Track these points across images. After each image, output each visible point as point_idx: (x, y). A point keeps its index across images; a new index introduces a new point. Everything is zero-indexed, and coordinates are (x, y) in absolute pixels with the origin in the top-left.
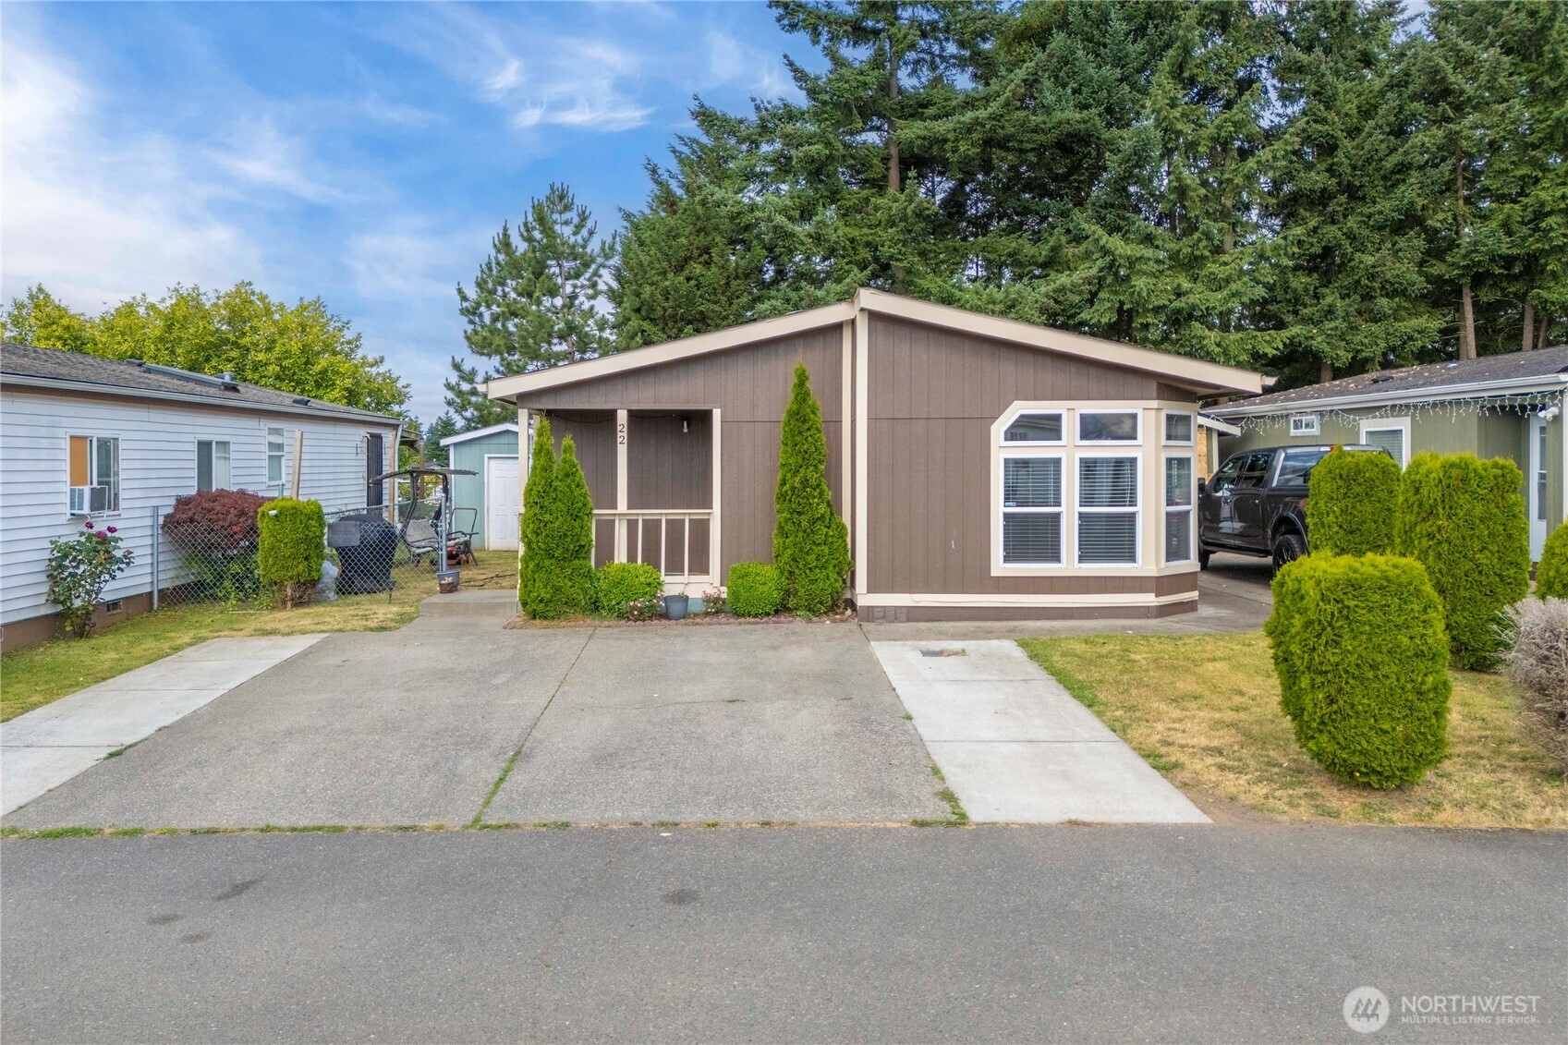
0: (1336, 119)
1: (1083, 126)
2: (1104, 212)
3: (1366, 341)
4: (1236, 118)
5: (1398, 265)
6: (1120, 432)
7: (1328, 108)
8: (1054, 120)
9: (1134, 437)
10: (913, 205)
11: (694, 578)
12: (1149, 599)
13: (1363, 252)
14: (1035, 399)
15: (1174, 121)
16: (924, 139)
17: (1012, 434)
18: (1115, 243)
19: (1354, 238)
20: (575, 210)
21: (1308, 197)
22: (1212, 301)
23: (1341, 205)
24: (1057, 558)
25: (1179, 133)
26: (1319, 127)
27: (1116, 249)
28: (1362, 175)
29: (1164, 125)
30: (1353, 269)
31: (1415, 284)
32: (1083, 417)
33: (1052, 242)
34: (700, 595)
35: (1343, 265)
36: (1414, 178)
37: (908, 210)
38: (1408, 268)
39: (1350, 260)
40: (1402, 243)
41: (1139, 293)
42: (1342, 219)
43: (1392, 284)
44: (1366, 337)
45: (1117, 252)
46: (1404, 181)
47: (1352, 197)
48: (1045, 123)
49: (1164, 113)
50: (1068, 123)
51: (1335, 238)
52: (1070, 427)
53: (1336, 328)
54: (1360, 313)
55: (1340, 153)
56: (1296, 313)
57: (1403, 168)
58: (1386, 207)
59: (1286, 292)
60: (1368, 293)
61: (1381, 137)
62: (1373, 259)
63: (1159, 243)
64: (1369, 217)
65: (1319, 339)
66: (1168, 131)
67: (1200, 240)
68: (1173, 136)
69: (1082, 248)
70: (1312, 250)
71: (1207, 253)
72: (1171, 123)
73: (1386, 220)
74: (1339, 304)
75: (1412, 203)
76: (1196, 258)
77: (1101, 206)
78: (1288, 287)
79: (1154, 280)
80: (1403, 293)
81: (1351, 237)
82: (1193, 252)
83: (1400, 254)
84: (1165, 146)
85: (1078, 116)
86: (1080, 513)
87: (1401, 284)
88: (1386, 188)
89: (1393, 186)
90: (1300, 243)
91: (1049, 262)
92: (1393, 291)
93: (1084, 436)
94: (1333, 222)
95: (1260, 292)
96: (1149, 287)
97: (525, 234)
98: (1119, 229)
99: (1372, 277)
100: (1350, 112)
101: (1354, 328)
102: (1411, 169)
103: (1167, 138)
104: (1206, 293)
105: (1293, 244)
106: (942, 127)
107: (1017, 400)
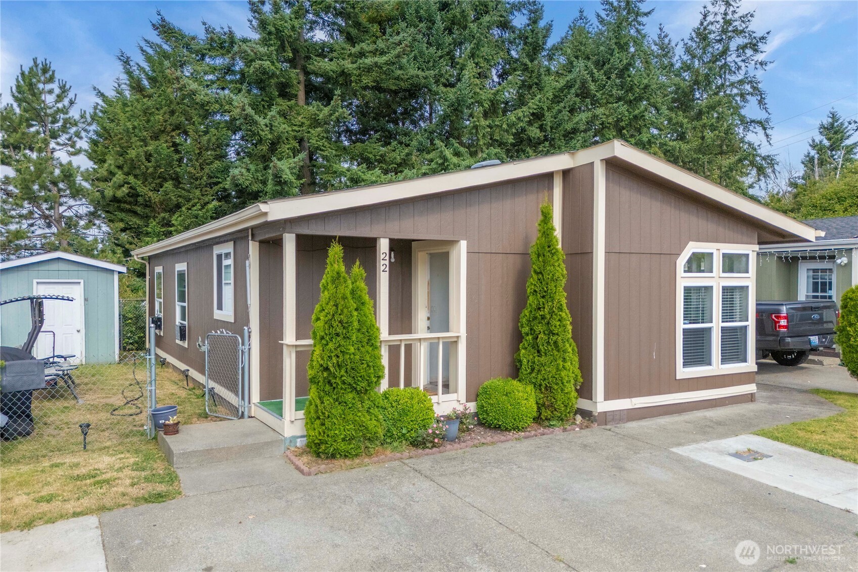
1: (423, 81)
9: (747, 271)
10: (337, 114)
11: (445, 397)
12: (752, 388)
14: (699, 241)
17: (687, 268)
24: (710, 362)
32: (724, 256)
50: (418, 77)
52: (717, 263)
85: (423, 74)
86: (722, 328)
93: (724, 270)
107: (693, 241)
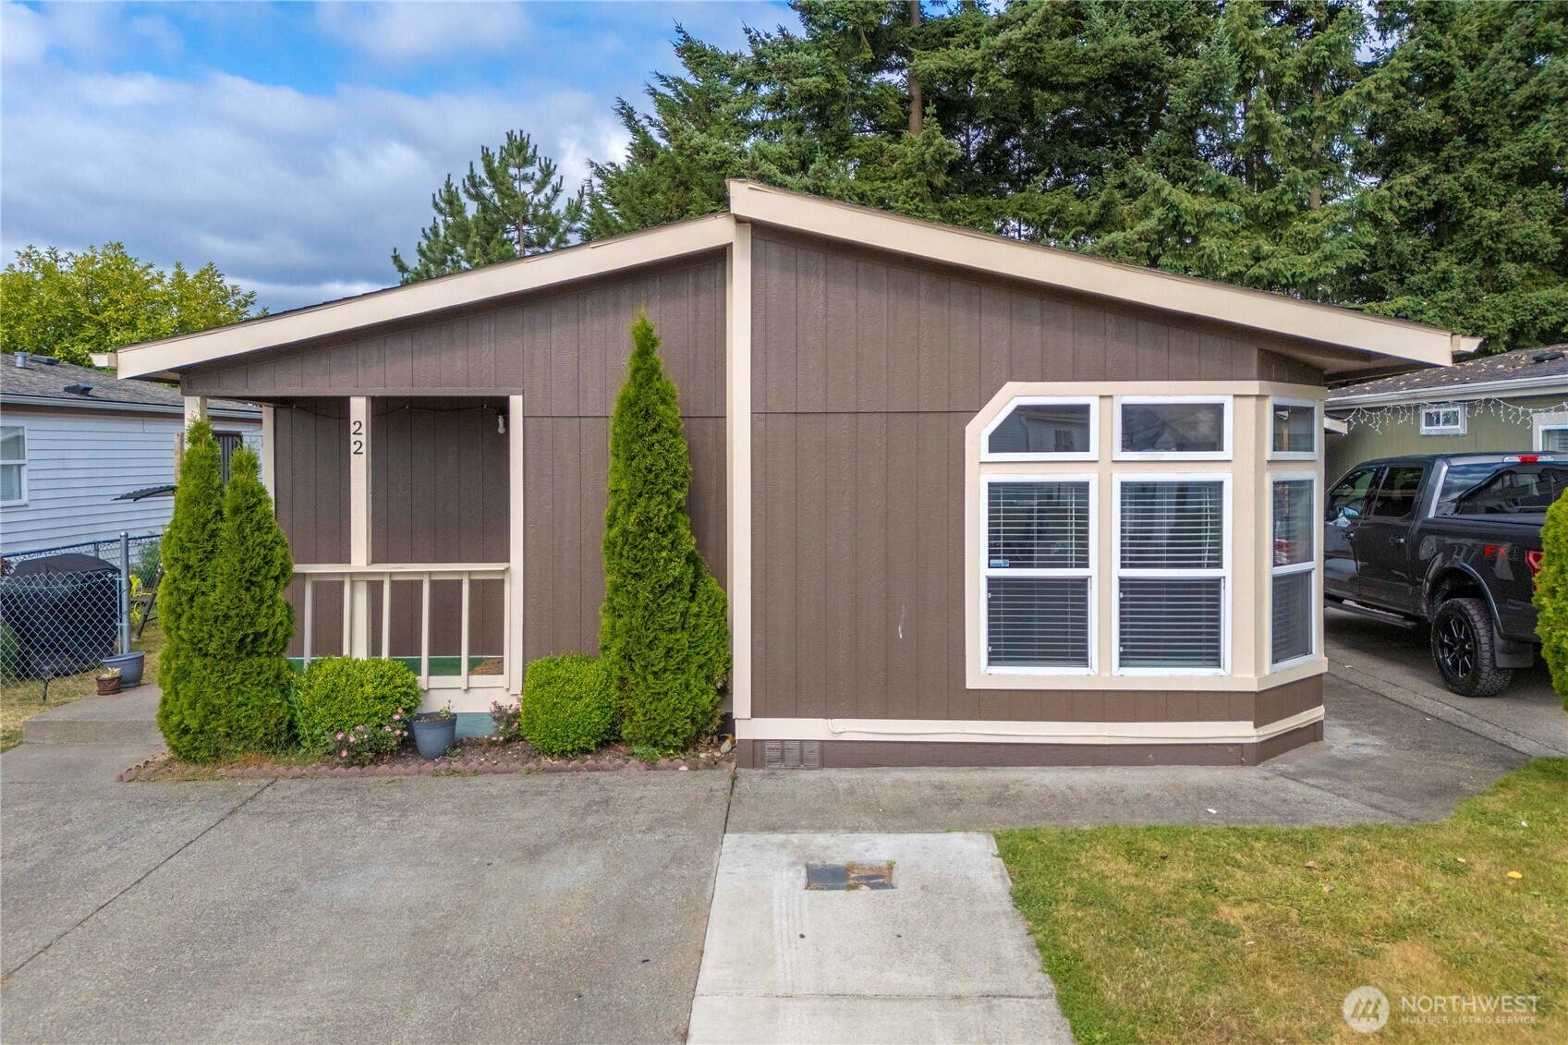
0: (1453, 43)
1: (1141, 55)
2: (1166, 160)
3: (1489, 315)
4: (1332, 40)
5: (1527, 222)
6: (1192, 435)
7: (1443, 30)
8: (1106, 47)
9: (1216, 445)
10: (932, 149)
11: (477, 680)
12: (1243, 731)
13: (1485, 207)
14: (1043, 379)
15: (1254, 44)
16: (948, 72)
17: (1000, 441)
18: (1179, 195)
19: (1473, 191)
20: (537, 163)
21: (1416, 139)
22: (1300, 265)
23: (1458, 149)
24: (1081, 657)
25: (1260, 61)
26: (1431, 53)
27: (1181, 203)
28: (1484, 112)
29: (1241, 49)
30: (1472, 228)
31: (1548, 246)
32: (1127, 410)
33: (1103, 196)
34: (487, 708)
35: (1459, 223)
36: (1551, 113)
37: (927, 156)
38: (1541, 227)
39: (1468, 218)
40: (1533, 196)
41: (1209, 256)
42: (1458, 167)
43: (1521, 246)
44: (1488, 310)
45: (1183, 206)
46: (1537, 118)
47: (1472, 140)
48: (1095, 51)
49: (1242, 34)
50: (1124, 50)
51: (1450, 189)
52: (1105, 428)
53: (1453, 298)
54: (1481, 282)
55: (1458, 84)
56: (1401, 281)
57: (1537, 102)
58: (1514, 150)
59: (1389, 257)
60: (1490, 257)
61: (1510, 63)
62: (1499, 215)
63: (1235, 196)
64: (1492, 164)
65: (1431, 313)
66: (1248, 59)
67: (1284, 192)
68: (1252, 64)
69: (1139, 203)
70: (1422, 205)
71: (1293, 209)
72: (1250, 48)
73: (1514, 167)
74: (1456, 269)
75: (1546, 145)
76: (1279, 214)
77: (1163, 154)
78: (1392, 251)
79: (1228, 243)
80: (1533, 257)
81: (1469, 188)
82: (1275, 208)
83: (1530, 209)
84: (1242, 77)
85: (1135, 41)
86: (1121, 579)
87: (1531, 245)
88: (1513, 127)
89: (1522, 125)
90: (1408, 195)
91: (1100, 222)
92: (1523, 255)
93: (1130, 443)
94: (1448, 171)
95: (1359, 255)
96: (1221, 250)
97: (472, 191)
98: (1185, 179)
99: (1497, 237)
100: (1470, 35)
101: (1473, 300)
102: (1546, 103)
103: (1244, 66)
104: (1292, 256)
105: (1400, 195)
106: (968, 56)
107: (1011, 380)
